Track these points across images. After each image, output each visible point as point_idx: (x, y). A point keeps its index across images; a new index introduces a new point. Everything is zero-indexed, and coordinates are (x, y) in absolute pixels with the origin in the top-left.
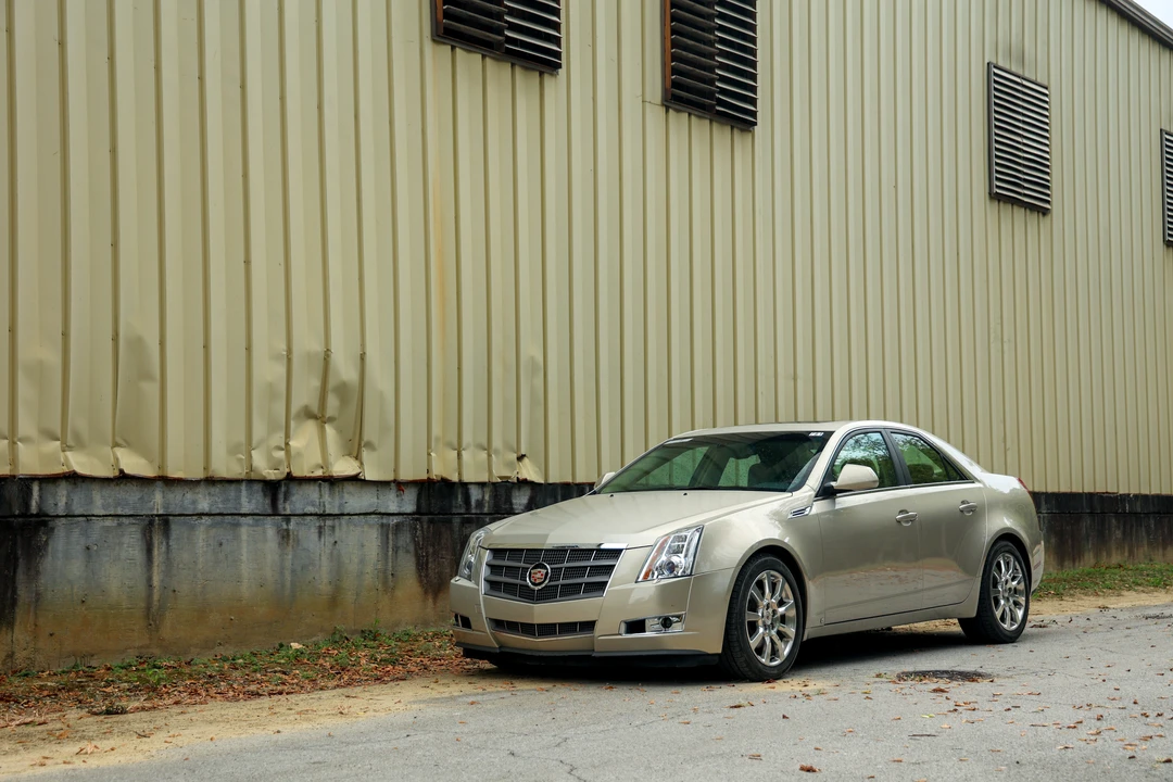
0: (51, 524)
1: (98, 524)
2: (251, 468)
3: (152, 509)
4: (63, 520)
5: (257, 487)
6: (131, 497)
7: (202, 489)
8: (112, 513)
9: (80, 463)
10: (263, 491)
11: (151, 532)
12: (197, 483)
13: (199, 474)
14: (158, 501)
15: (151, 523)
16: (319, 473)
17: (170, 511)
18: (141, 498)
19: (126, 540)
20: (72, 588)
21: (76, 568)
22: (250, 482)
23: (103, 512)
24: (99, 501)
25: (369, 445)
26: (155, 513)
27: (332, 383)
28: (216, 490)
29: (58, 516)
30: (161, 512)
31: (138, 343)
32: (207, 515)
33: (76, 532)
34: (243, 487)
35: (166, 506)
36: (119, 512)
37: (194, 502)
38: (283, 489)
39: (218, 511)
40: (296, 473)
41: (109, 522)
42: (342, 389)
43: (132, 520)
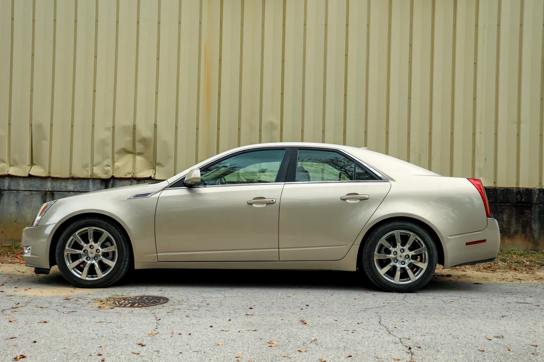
0: (2, 193)
1: (22, 193)
2: (93, 173)
3: (47, 188)
4: (7, 191)
5: (99, 181)
6: (37, 184)
7: (70, 182)
8: (28, 189)
9: (12, 171)
10: (101, 183)
11: (45, 197)
12: (68, 179)
13: (67, 176)
14: (49, 186)
15: (46, 194)
16: (130, 176)
17: (55, 189)
18: (41, 185)
19: (34, 200)
20: (11, 216)
21: (13, 209)
22: (94, 179)
23: (24, 189)
24: (22, 185)
25: (159, 164)
26: (47, 190)
27: (137, 138)
28: (77, 182)
29: (5, 190)
30: (50, 190)
31: (40, 126)
32: (72, 191)
33: (12, 196)
34: (91, 181)
35: (52, 187)
36: (31, 189)
37: (66, 187)
38: (111, 182)
39: (77, 190)
40: (116, 176)
41: (27, 193)
42: (144, 141)
43: (37, 192)
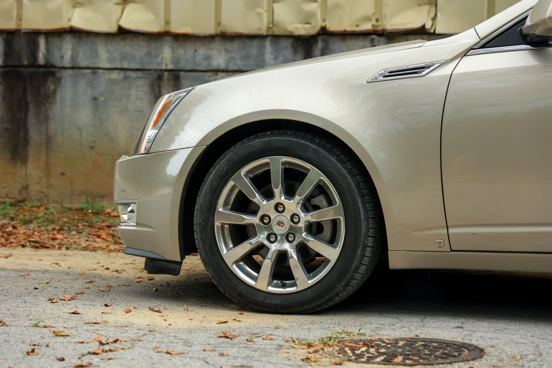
0: (58, 75)
1: (105, 77)
2: (272, 22)
3: (160, 64)
4: (70, 72)
5: (288, 43)
6: (137, 51)
7: (217, 46)
8: (118, 66)
9: (80, 19)
10: (293, 47)
11: (159, 86)
12: (211, 38)
13: (210, 30)
14: (166, 56)
15: (160, 78)
16: (367, 26)
17: (182, 65)
18: (148, 54)
19: (133, 92)
20: (81, 134)
21: (84, 116)
22: (276, 37)
23: (108, 66)
24: (104, 55)
26: (164, 67)
28: (235, 46)
29: (64, 68)
30: (170, 67)
32: (223, 71)
33: (83, 83)
34: (268, 43)
35: (176, 61)
36: (126, 65)
37: (208, 58)
38: (320, 45)
39: (236, 68)
40: (333, 27)
41: (115, 75)
43: (139, 74)
